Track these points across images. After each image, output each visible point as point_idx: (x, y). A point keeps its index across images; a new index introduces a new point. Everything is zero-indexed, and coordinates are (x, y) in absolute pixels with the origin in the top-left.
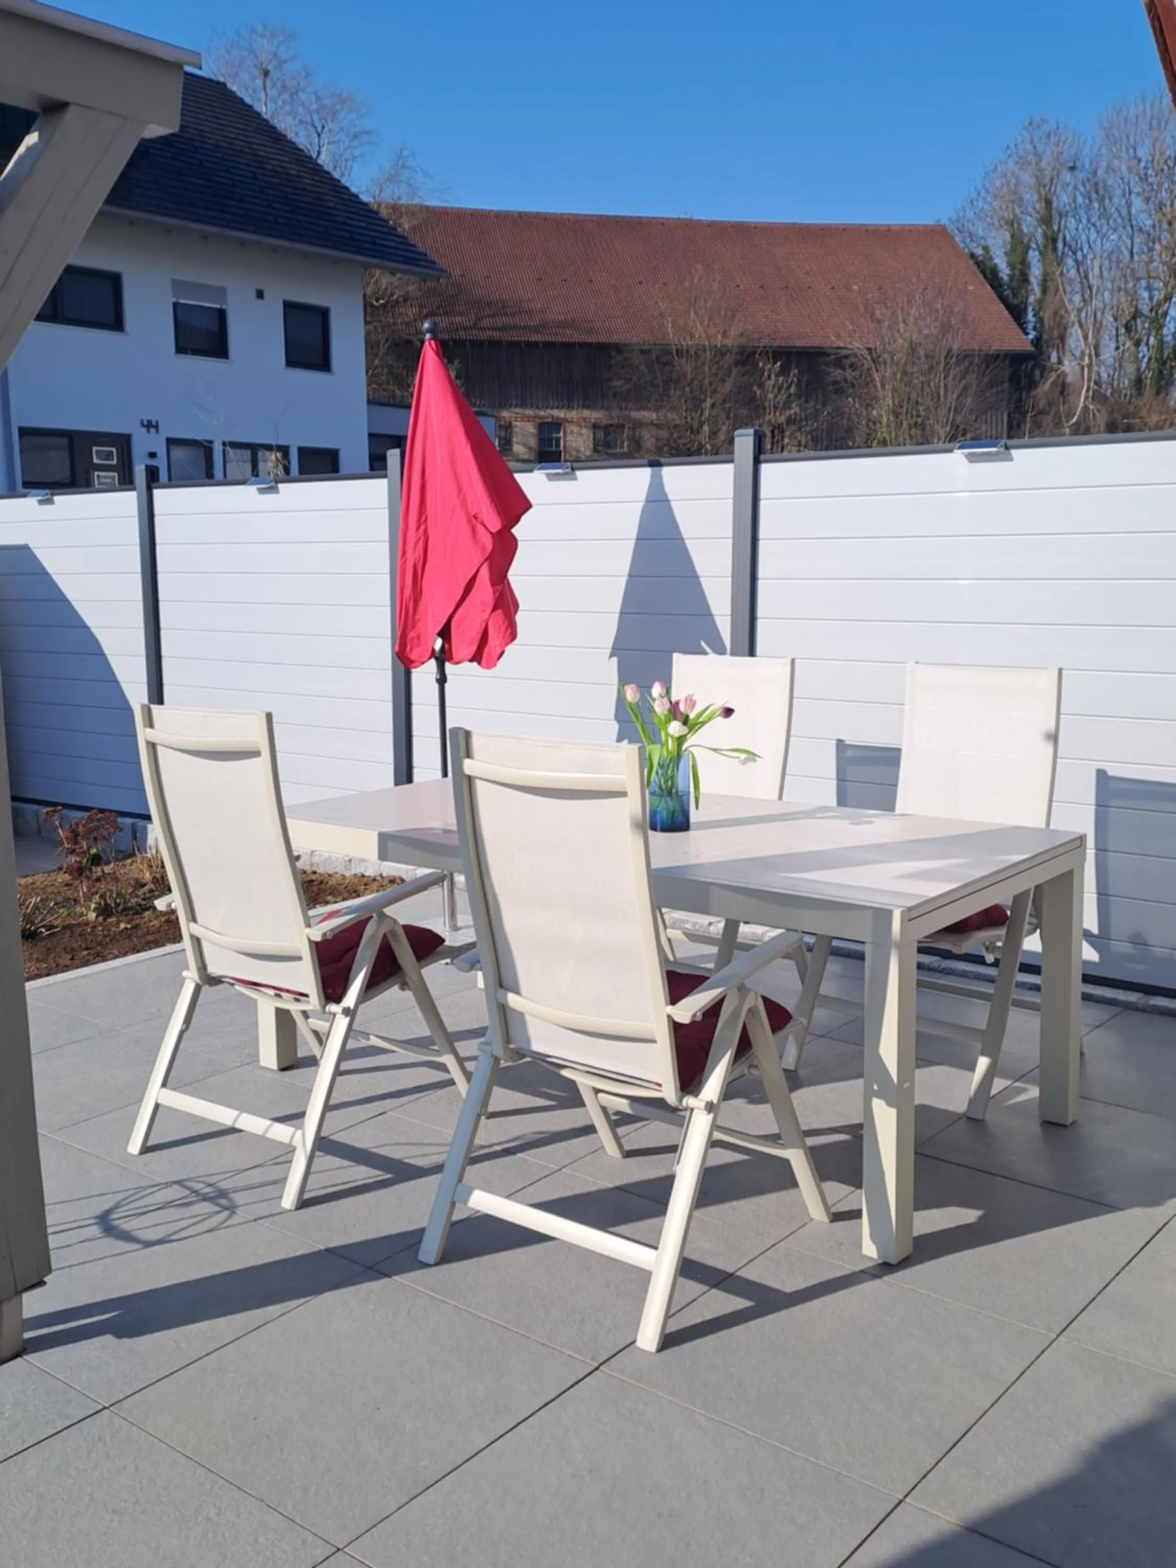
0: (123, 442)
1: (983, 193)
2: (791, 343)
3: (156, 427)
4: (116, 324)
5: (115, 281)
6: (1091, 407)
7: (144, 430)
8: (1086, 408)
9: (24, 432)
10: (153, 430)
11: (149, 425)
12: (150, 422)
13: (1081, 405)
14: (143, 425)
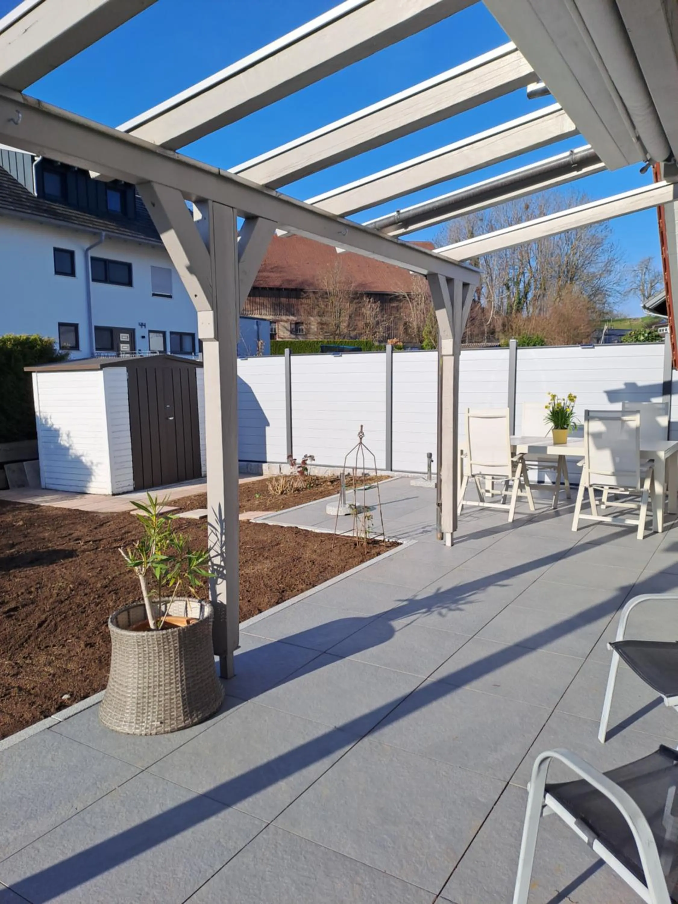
0: (132, 332)
1: (445, 229)
2: (371, 290)
3: (145, 326)
4: (129, 283)
5: (129, 267)
6: (495, 318)
7: (140, 327)
8: (493, 318)
9: (97, 328)
10: (143, 327)
11: (142, 325)
12: (142, 324)
13: (491, 317)
14: (140, 325)
